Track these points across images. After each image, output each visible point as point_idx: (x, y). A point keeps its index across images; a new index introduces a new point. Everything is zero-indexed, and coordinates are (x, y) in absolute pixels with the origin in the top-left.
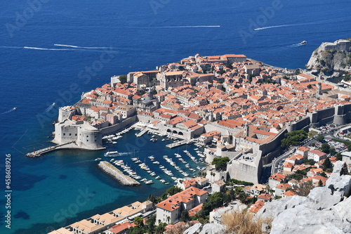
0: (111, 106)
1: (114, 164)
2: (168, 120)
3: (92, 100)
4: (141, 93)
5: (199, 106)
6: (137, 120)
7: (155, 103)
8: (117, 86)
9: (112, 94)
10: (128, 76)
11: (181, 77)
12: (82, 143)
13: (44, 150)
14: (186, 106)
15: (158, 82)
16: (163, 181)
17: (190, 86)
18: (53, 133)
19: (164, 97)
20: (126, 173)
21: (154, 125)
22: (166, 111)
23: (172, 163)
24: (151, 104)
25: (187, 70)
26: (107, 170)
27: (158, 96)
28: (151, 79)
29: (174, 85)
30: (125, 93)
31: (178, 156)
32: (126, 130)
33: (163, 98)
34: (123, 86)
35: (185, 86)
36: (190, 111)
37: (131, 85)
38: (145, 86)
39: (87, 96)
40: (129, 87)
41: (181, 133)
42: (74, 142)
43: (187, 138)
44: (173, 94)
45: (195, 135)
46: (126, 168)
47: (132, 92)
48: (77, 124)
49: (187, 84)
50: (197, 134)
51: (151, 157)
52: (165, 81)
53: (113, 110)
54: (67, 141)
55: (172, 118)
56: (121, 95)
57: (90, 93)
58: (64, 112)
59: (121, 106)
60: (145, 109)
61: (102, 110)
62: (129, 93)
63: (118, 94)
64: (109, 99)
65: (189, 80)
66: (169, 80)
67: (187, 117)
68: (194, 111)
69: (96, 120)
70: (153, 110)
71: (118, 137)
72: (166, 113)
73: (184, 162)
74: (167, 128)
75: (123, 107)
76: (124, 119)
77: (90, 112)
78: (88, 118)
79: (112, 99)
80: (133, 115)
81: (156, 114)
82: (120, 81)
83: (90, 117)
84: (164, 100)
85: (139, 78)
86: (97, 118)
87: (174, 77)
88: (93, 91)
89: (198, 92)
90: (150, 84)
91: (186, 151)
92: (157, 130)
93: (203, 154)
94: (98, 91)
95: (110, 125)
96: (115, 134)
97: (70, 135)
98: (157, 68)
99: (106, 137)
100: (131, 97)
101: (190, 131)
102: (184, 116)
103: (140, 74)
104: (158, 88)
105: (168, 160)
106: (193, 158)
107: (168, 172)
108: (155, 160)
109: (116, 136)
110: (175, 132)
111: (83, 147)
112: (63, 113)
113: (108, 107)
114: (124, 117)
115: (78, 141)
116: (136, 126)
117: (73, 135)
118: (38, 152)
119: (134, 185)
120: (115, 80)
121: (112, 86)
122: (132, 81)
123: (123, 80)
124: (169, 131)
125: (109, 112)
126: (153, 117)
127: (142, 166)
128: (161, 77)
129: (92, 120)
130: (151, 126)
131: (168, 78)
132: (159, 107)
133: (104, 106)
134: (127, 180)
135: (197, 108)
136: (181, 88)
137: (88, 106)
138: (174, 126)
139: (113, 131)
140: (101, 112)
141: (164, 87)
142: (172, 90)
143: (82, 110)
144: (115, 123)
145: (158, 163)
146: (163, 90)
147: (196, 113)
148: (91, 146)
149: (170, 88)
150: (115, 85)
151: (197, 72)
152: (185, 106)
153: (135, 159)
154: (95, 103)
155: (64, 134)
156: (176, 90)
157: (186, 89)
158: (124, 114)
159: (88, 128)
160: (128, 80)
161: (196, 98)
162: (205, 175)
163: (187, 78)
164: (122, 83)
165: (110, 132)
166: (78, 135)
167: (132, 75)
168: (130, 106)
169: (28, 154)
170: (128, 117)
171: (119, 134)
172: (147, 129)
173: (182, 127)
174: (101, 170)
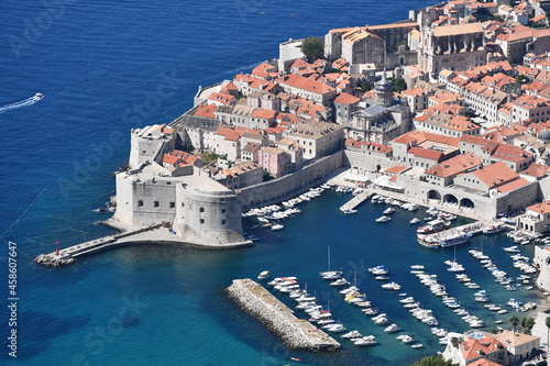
0: (273, 124)
1: (271, 289)
2: (433, 163)
3: (222, 109)
4: (360, 87)
5: (526, 124)
6: (345, 165)
7: (398, 117)
8: (295, 69)
9: (278, 90)
10: (328, 39)
11: (478, 39)
12: (187, 228)
13: (83, 246)
14: (490, 125)
15: (411, 57)
16: (405, 338)
17: (506, 66)
18: (113, 199)
19: (425, 98)
20: (302, 315)
21: (392, 180)
22: (429, 137)
23: (436, 289)
24: (387, 117)
25: (500, 19)
26: (250, 306)
27: (409, 96)
28: (392, 46)
29: (457, 65)
30: (314, 89)
31: (455, 267)
32: (314, 193)
33: (422, 102)
34: (310, 68)
35: (490, 67)
36: (500, 139)
37: (335, 66)
38: (373, 67)
39: (208, 96)
40: (329, 70)
41: (467, 203)
42: (168, 225)
43: (486, 217)
44: (454, 88)
45: (509, 208)
46: (304, 301)
47: (334, 84)
48: (175, 174)
49: (498, 59)
50: (515, 204)
51: (377, 270)
52: (431, 52)
53: (279, 137)
54: (148, 222)
55: (443, 158)
56: (303, 93)
57: (217, 89)
58: (144, 141)
59: (300, 126)
60: (368, 133)
61: (247, 135)
62: (326, 89)
63: (295, 91)
64: (268, 105)
65: (504, 47)
66: (444, 49)
67: (487, 156)
68: (509, 139)
69: (230, 164)
70: (389, 136)
71: (289, 212)
72: (426, 145)
73: (472, 285)
74: (428, 187)
75: (307, 127)
76: (308, 162)
77: (215, 142)
78: (209, 160)
79: (277, 106)
80: (335, 151)
81: (399, 148)
82: (302, 55)
83: (215, 156)
84: (425, 107)
85: (357, 46)
86: (231, 157)
87: (458, 40)
88: (226, 83)
89: (528, 81)
90: (387, 62)
91: (478, 254)
92: (402, 191)
93: (530, 263)
94: (240, 83)
95: (267, 177)
96: (279, 204)
97: (157, 204)
98: (411, 14)
99: (256, 211)
100: (330, 101)
101: (495, 195)
102: (478, 153)
103: (361, 33)
104: (409, 72)
105: (426, 279)
106: (499, 274)
107: (422, 315)
108: (388, 278)
109: (283, 209)
110: (451, 199)
111: (190, 239)
112: (141, 144)
113: (264, 126)
114: (307, 156)
115: (177, 224)
116: (341, 181)
117: (165, 206)
118: (68, 250)
119: (324, 349)
120: (291, 51)
121: (281, 68)
122: (337, 53)
123: (313, 52)
124: (433, 195)
125: (266, 143)
126: (390, 155)
127: (351, 295)
128: (420, 40)
129: (220, 163)
130: (383, 180)
131: (440, 42)
132: (410, 127)
133: (252, 125)
134: (303, 335)
135: (521, 129)
136: (477, 71)
137: (208, 124)
138: (450, 182)
139: (276, 193)
140: (244, 142)
141: (430, 70)
142: (450, 78)
143: (194, 136)
144: (281, 174)
145: (396, 287)
146: (425, 77)
147: (517, 143)
148: (211, 236)
149: (445, 73)
150: (288, 65)
151: (530, 24)
152: (488, 125)
153: (330, 275)
154: (228, 116)
155: (141, 203)
156: (463, 77)
157: (491, 74)
158: (307, 148)
159: (204, 185)
160: (328, 50)
161: (522, 99)
162: (528, 325)
163: (497, 42)
164: (310, 60)
165: (267, 196)
166: (178, 204)
167: (337, 38)
168: (326, 126)
169: (41, 258)
170: (320, 154)
171: (292, 202)
172: (370, 191)
173: (471, 185)
174: (234, 304)
